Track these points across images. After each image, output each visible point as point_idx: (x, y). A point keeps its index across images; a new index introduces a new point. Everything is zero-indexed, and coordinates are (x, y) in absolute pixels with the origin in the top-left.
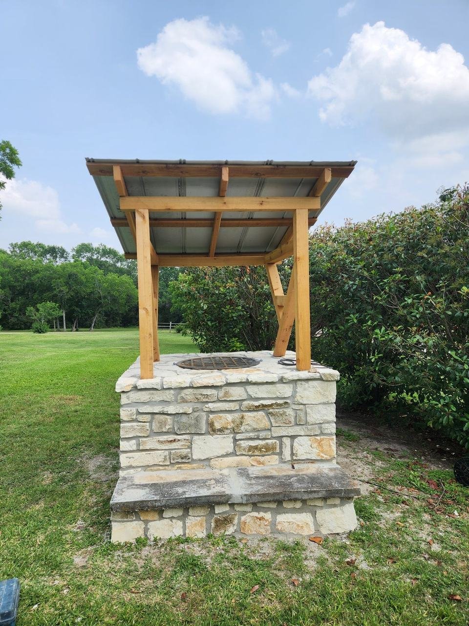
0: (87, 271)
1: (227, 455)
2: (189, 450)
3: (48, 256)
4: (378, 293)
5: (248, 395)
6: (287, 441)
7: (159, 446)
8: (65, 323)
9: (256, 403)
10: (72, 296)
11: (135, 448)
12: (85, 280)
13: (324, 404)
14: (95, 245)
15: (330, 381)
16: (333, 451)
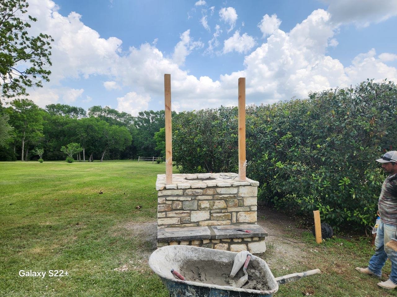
0: (99, 123)
1: (207, 220)
2: (189, 217)
3: (72, 113)
4: (278, 144)
5: (217, 192)
6: (234, 214)
7: (175, 215)
8: (84, 157)
9: (221, 196)
10: (89, 139)
11: (164, 216)
12: (97, 129)
13: (252, 197)
14: (103, 107)
15: (255, 186)
16: (255, 218)
